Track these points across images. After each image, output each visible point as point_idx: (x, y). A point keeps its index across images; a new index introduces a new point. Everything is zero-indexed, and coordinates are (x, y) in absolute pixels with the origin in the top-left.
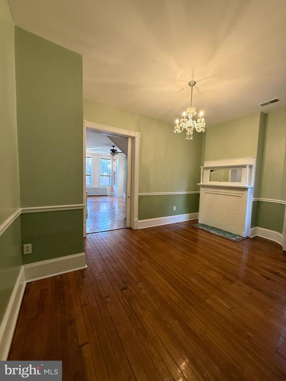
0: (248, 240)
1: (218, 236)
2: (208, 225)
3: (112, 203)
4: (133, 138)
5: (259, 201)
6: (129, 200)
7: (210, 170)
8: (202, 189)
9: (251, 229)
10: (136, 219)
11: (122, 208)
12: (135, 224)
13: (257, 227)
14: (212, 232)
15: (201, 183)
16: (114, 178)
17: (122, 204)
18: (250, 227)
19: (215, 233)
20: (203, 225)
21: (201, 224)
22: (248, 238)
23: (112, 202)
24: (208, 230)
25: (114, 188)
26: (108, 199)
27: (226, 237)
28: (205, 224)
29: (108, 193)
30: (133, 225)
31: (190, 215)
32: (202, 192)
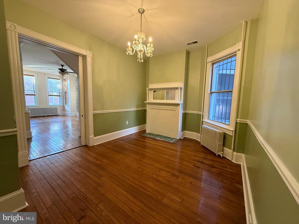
0: (180, 141)
1: (161, 141)
2: (154, 133)
3: (64, 123)
4: (84, 57)
5: (186, 113)
6: (83, 118)
7: (153, 91)
8: (148, 106)
9: (182, 133)
10: (92, 136)
11: (76, 127)
12: (90, 141)
13: (185, 131)
14: (157, 138)
15: (147, 101)
16: (65, 98)
17: (76, 123)
18: (181, 131)
19: (159, 139)
20: (150, 134)
21: (148, 133)
22: (180, 139)
23: (65, 121)
24: (154, 138)
25: (66, 107)
26: (59, 119)
27: (166, 141)
28: (151, 133)
29: (59, 112)
30: (89, 142)
31: (139, 127)
32: (148, 108)
